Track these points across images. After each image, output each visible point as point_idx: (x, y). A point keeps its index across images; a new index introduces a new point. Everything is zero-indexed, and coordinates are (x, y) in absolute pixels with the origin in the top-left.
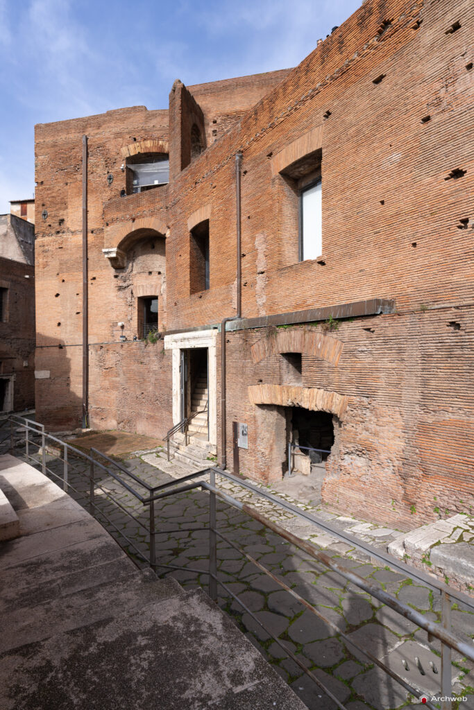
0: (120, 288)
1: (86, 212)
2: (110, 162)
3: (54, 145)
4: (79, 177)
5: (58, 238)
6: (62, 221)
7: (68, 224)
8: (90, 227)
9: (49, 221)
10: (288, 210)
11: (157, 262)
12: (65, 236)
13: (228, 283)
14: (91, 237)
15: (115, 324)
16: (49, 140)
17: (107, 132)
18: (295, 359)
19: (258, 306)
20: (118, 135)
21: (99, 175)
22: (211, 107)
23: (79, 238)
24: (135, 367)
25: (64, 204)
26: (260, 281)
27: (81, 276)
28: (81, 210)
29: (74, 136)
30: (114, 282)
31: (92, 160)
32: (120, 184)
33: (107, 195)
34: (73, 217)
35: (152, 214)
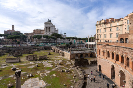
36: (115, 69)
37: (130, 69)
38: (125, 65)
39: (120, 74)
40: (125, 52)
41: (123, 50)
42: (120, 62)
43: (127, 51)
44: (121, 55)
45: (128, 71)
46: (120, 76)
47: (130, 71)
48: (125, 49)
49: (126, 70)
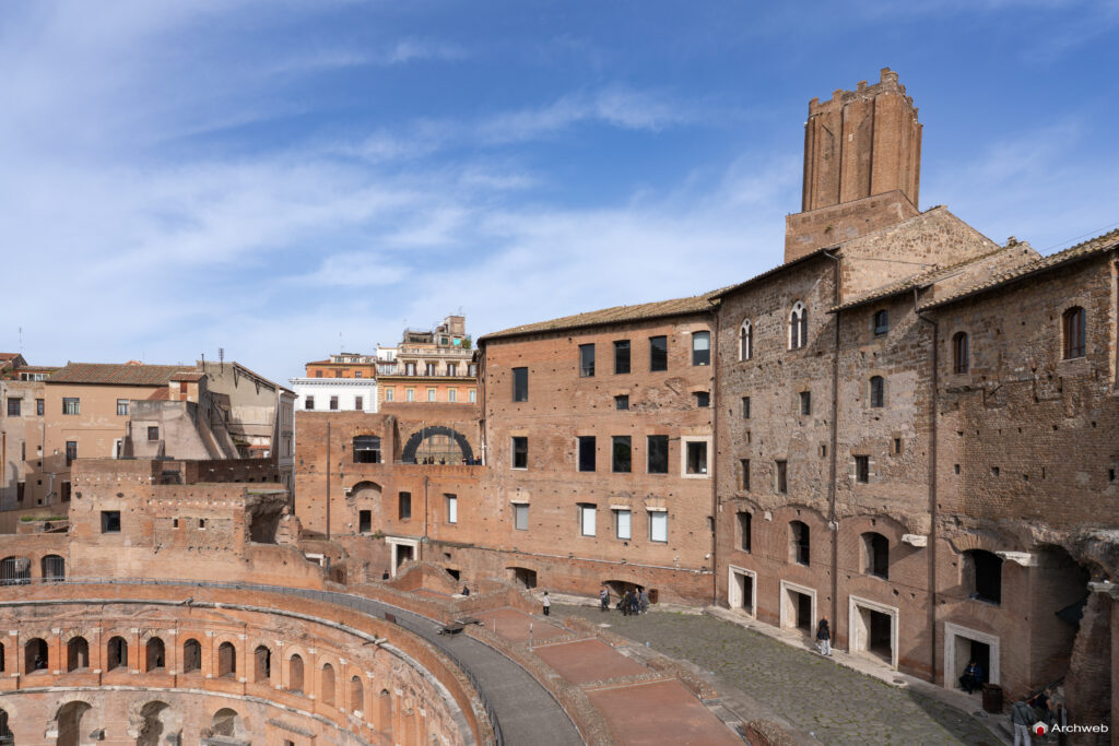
0: (349, 506)
1: (329, 463)
2: (343, 438)
3: (308, 424)
4: (325, 444)
5: (311, 476)
6: (312, 467)
7: (317, 468)
8: (331, 471)
9: (305, 466)
10: (445, 505)
11: (371, 493)
12: (316, 475)
13: (420, 522)
14: (331, 477)
15: (346, 524)
16: (305, 421)
17: (340, 422)
18: (449, 555)
19: (434, 534)
20: (348, 424)
21: (337, 444)
22: (402, 417)
23: (325, 477)
24: (364, 549)
25: (315, 457)
26: (435, 526)
27: (326, 498)
28: (326, 462)
29: (321, 421)
30: (346, 502)
31: (332, 436)
32: (350, 451)
33: (342, 455)
34: (321, 465)
35: (374, 475)
36: (10, 723)
37: (136, 672)
38: (97, 671)
39: (56, 724)
40: (100, 617)
41: (87, 613)
42: (56, 672)
43: (113, 613)
44: (72, 634)
45: (117, 688)
46: (54, 734)
47: (137, 681)
48: (99, 607)
49: (109, 688)
